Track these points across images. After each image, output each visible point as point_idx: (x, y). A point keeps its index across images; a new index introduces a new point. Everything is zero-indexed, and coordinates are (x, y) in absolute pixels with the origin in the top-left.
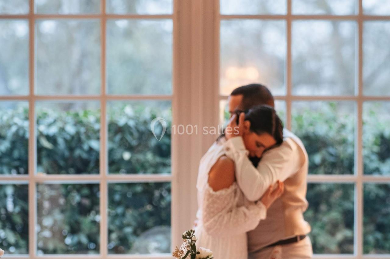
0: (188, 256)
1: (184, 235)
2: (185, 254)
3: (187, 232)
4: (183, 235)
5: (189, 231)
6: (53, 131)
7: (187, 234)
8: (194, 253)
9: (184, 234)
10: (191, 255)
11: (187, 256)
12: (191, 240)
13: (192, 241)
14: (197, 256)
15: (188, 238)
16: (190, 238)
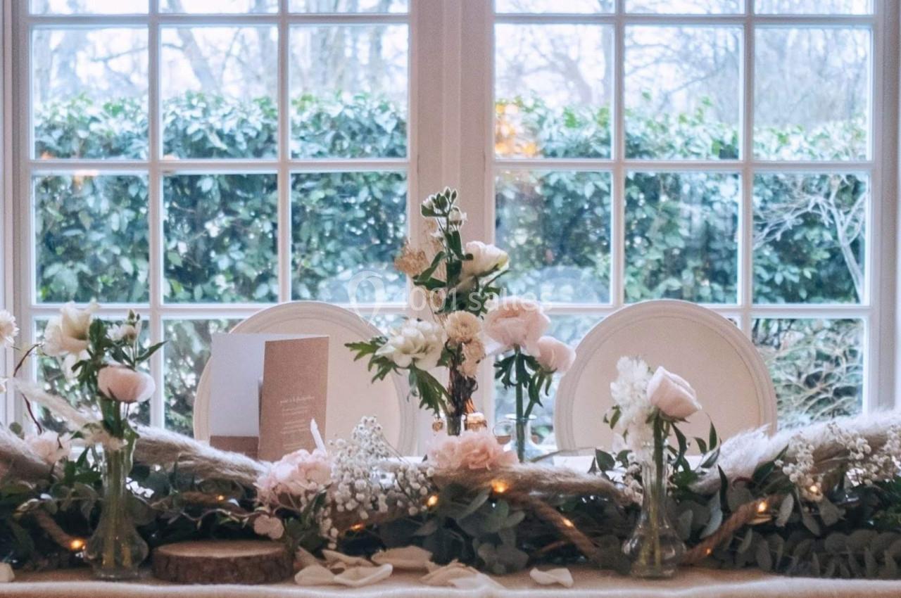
0: (438, 269)
1: (427, 207)
2: (431, 262)
3: (435, 197)
4: (424, 207)
5: (439, 195)
6: (229, 126)
7: (434, 204)
8: (455, 257)
9: (427, 202)
10: (447, 264)
11: (435, 267)
12: (448, 220)
13: (448, 223)
14: (466, 265)
15: (438, 215)
16: (445, 215)
